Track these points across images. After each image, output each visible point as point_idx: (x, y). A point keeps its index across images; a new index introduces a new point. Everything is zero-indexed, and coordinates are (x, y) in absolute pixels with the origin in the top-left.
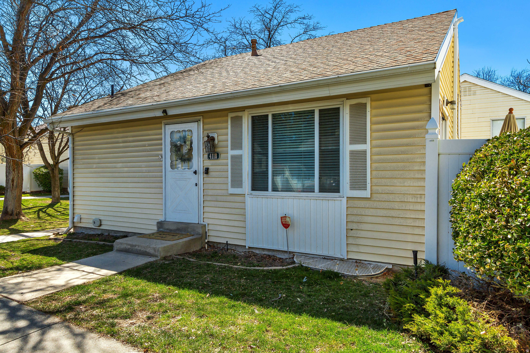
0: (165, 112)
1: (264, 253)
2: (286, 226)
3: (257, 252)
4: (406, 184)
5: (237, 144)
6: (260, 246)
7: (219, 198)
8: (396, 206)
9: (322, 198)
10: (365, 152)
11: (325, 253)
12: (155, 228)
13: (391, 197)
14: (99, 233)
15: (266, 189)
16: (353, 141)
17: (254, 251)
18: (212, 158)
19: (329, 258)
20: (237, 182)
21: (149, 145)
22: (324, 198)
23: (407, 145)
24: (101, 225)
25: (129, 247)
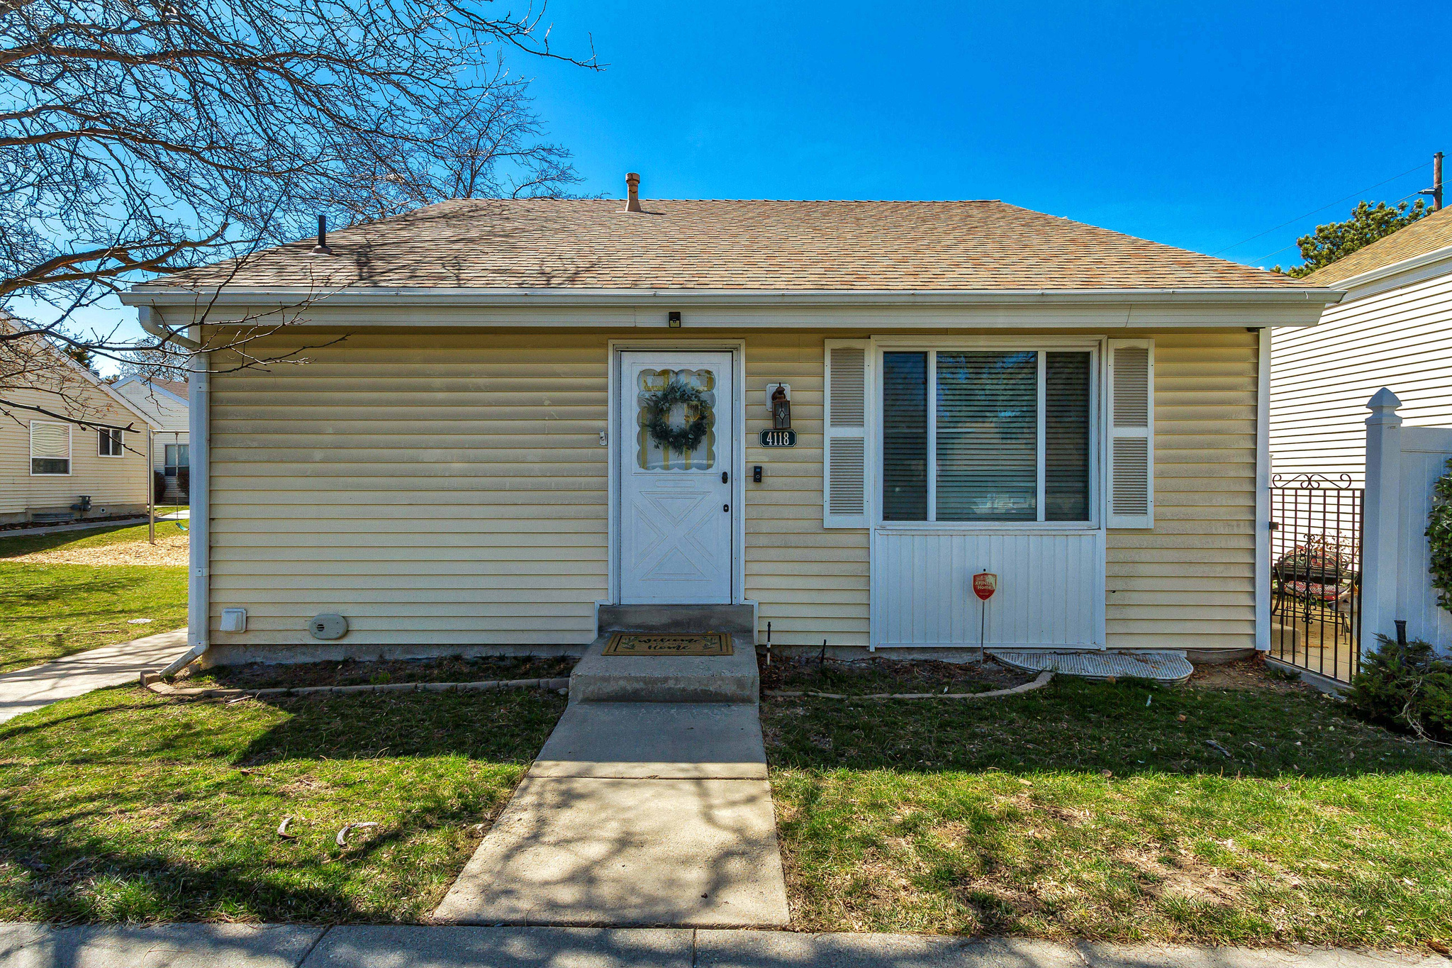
0: (675, 316)
1: (911, 657)
2: (984, 593)
3: (894, 657)
4: (1214, 503)
5: (849, 412)
6: (906, 643)
7: (794, 540)
8: (1196, 542)
9: (1054, 533)
10: (1144, 442)
11: (1059, 643)
12: (593, 624)
13: (1188, 527)
14: (340, 658)
15: (924, 517)
16: (1121, 420)
17: (884, 655)
18: (773, 442)
19: (1063, 651)
20: (847, 499)
21: (555, 403)
22: (1045, 533)
23: (1217, 432)
24: (347, 632)
25: (640, 685)
